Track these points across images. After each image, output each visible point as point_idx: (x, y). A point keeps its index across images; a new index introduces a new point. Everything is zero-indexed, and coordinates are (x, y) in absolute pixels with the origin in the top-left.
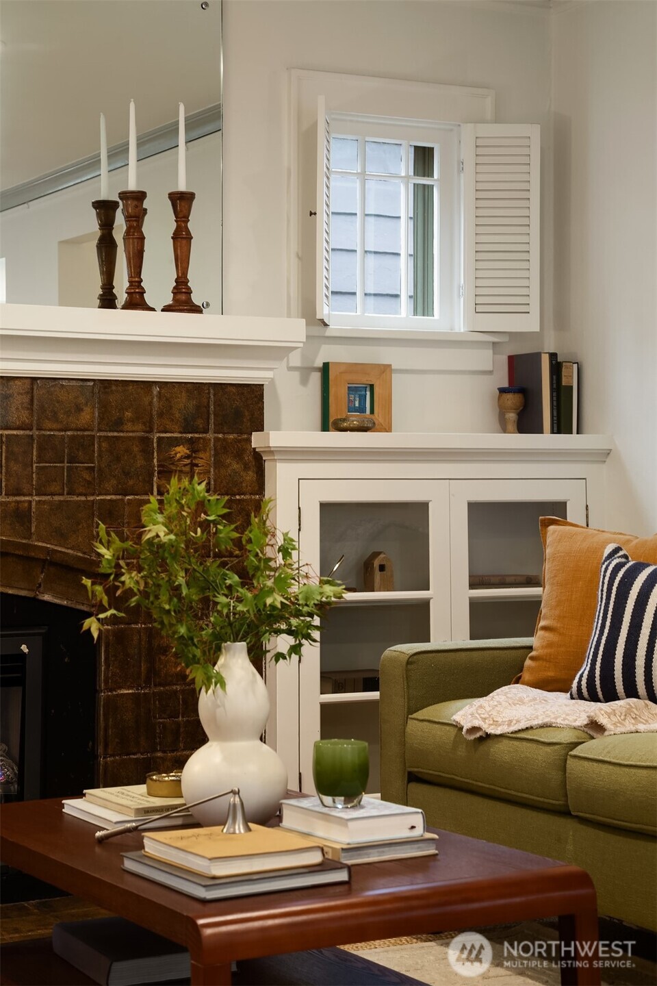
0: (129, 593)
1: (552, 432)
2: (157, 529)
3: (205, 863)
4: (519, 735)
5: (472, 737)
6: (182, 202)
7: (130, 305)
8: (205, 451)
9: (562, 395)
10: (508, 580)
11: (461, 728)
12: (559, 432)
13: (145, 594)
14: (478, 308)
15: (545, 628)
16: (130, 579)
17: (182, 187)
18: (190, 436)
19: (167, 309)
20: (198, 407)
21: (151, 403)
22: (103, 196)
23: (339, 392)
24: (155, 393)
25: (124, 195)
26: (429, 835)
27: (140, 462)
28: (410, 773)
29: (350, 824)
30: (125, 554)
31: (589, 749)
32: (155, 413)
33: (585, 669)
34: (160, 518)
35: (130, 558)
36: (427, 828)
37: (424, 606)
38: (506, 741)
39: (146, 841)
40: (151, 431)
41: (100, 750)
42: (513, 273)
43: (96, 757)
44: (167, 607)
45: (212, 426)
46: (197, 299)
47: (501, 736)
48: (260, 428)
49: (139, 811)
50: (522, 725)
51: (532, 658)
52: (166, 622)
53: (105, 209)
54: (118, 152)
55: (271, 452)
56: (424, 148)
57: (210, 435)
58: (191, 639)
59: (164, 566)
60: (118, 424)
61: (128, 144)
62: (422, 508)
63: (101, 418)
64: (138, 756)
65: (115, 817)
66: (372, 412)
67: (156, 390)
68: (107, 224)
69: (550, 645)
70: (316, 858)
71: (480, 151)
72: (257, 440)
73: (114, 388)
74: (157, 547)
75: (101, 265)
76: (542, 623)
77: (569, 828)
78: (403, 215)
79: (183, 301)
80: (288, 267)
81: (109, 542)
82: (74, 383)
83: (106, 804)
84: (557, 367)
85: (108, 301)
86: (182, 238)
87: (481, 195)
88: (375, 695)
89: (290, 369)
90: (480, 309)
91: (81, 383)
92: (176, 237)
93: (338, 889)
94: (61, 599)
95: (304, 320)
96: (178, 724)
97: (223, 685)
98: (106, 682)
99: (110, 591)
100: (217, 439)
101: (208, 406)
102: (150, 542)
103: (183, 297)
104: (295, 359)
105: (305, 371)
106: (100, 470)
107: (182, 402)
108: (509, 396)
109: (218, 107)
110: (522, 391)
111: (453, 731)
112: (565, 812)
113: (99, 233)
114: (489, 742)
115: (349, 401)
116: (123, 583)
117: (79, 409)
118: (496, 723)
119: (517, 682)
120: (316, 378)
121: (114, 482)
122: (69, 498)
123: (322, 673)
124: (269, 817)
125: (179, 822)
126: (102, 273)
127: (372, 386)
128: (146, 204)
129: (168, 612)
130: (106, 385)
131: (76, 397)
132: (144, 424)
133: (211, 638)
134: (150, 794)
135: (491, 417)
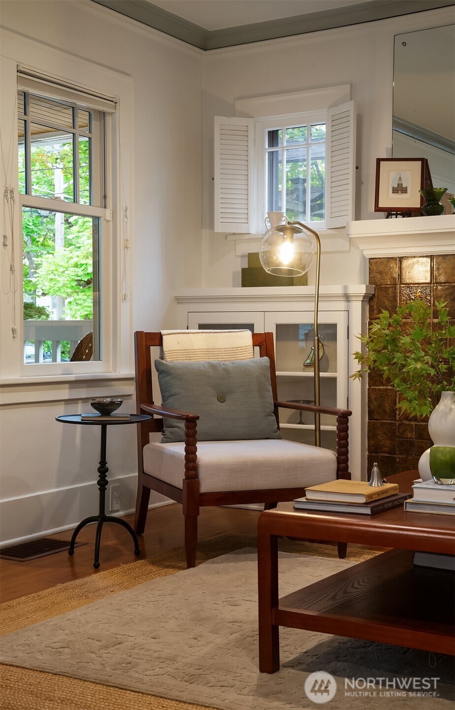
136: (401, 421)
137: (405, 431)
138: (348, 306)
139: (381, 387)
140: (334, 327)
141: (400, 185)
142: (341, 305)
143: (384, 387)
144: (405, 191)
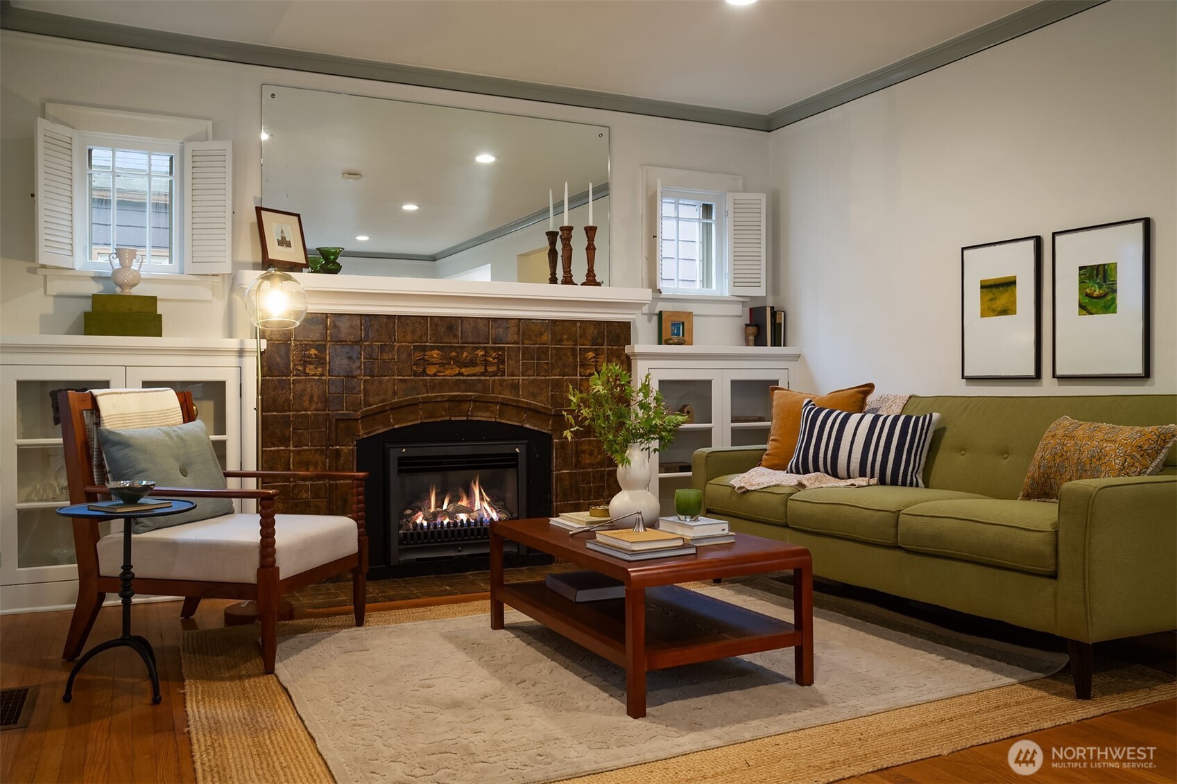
0: (585, 419)
1: (772, 346)
2: (598, 387)
3: (630, 544)
4: (763, 490)
5: (740, 492)
6: (591, 231)
7: (564, 282)
8: (602, 354)
9: (776, 327)
10: (750, 419)
11: (735, 487)
12: (775, 346)
13: (593, 420)
14: (735, 284)
15: (772, 440)
16: (585, 412)
17: (591, 224)
18: (595, 347)
19: (583, 284)
20: (599, 333)
21: (576, 331)
22: (551, 229)
23: (667, 325)
24: (578, 326)
25: (562, 229)
26: (731, 533)
27: (571, 360)
28: (707, 509)
29: (694, 528)
30: (582, 400)
31: (799, 495)
32: (578, 336)
33: (794, 459)
34: (599, 382)
35: (584, 402)
36: (731, 530)
37: (709, 431)
38: (757, 493)
39: (597, 535)
40: (576, 345)
41: (554, 499)
42: (754, 267)
43: (552, 502)
44: (603, 426)
45: (606, 342)
46: (598, 279)
47: (754, 490)
48: (629, 343)
49: (588, 523)
50: (765, 486)
51: (766, 454)
52: (603, 432)
53: (552, 236)
54: (559, 206)
55: (635, 355)
56: (707, 205)
57: (605, 347)
58: (615, 441)
59: (601, 405)
60: (560, 341)
61: (563, 201)
62: (709, 383)
63: (552, 339)
64: (572, 502)
65: (577, 526)
66: (683, 335)
67: (579, 324)
68: (553, 244)
69: (776, 448)
70: (680, 543)
71: (736, 206)
72: (627, 349)
73: (558, 323)
74: (597, 397)
75: (550, 264)
76: (771, 438)
77: (787, 532)
78: (697, 241)
79: (591, 280)
80: (642, 264)
81: (574, 394)
82: (538, 321)
83: (571, 520)
84: (774, 314)
85: (553, 280)
86: (591, 249)
87: (736, 228)
88: (690, 474)
89: (643, 314)
90: (736, 284)
91: (542, 321)
92: (588, 249)
93: (692, 557)
94: (534, 426)
95: (651, 290)
96: (591, 487)
97: (630, 464)
98: (556, 467)
99: (576, 418)
100: (608, 348)
101: (604, 333)
102: (594, 395)
103: (592, 278)
104: (645, 309)
105: (650, 315)
106: (552, 364)
107: (591, 330)
108: (751, 328)
109: (608, 183)
110: (757, 325)
111: (730, 489)
112: (786, 526)
113: (549, 248)
114: (748, 494)
115: (672, 330)
116: (582, 414)
117: (541, 334)
118: (752, 485)
119: (759, 466)
120: (655, 319)
121: (558, 370)
122: (537, 378)
123: (660, 463)
124: (652, 524)
125: (607, 528)
126: (550, 267)
127: (683, 323)
128: (573, 233)
129: (604, 427)
130: (554, 322)
131: (540, 328)
132: (573, 341)
133: (623, 441)
134: (591, 515)
135: (741, 338)
136: (295, 482)
137: (300, 492)
138: (241, 362)
139: (272, 449)
140: (222, 385)
141: (283, 238)
142: (233, 360)
143: (276, 448)
144: (288, 245)
